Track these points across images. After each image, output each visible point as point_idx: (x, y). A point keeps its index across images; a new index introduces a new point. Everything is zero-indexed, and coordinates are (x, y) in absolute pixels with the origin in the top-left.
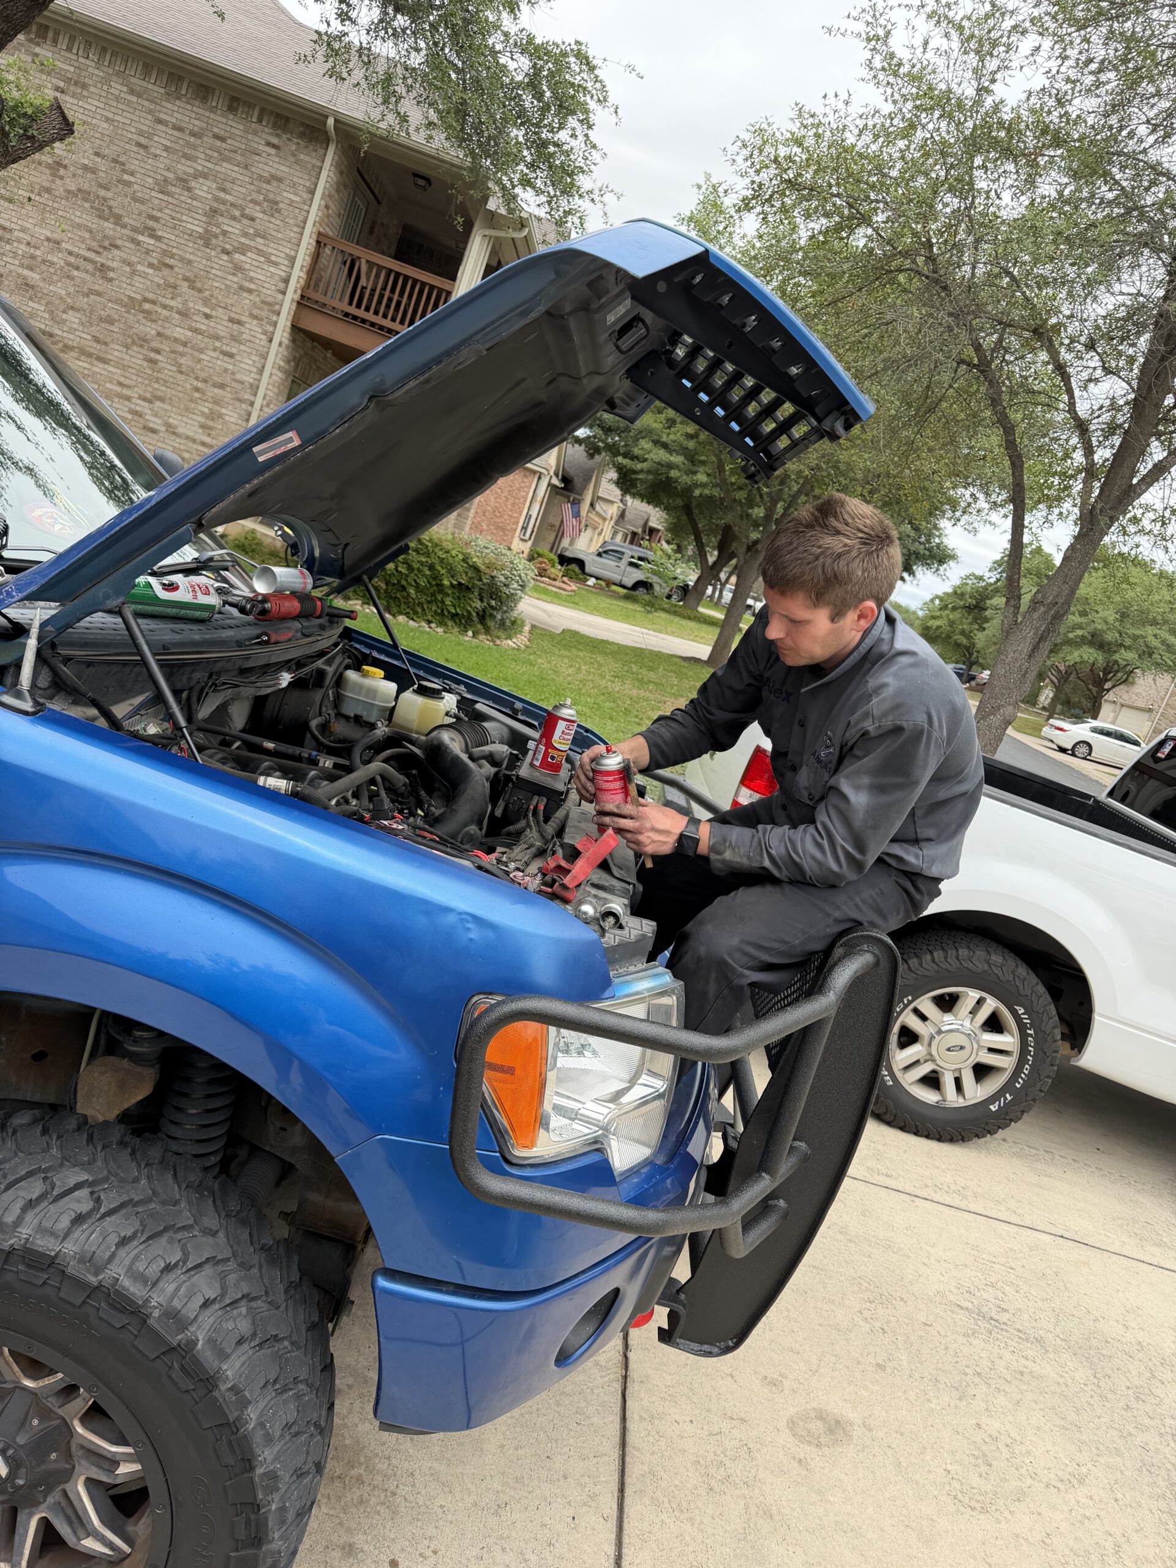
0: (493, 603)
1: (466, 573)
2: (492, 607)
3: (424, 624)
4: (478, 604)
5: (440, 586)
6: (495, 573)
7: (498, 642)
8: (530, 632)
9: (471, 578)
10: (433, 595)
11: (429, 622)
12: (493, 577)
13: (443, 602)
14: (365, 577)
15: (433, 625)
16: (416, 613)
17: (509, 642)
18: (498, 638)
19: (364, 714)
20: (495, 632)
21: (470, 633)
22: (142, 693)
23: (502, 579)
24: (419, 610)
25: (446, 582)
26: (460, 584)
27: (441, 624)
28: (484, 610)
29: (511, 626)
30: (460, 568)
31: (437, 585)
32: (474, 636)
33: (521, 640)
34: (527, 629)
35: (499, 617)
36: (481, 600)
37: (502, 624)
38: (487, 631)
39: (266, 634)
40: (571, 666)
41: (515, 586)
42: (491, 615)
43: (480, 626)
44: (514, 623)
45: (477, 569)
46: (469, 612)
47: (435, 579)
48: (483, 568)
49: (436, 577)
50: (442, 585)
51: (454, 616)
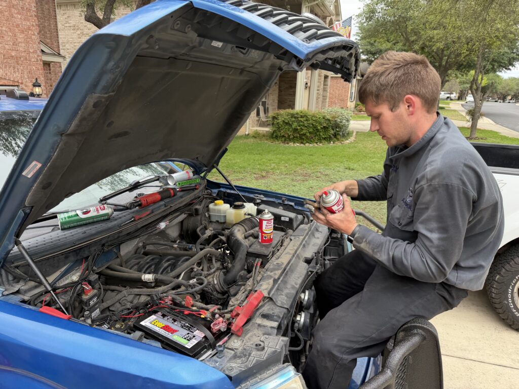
0: (338, 130)
1: (325, 122)
2: (337, 131)
3: (315, 144)
4: (332, 132)
5: (318, 130)
6: (336, 119)
7: (343, 142)
8: (356, 135)
9: (328, 124)
10: (316, 133)
11: (317, 143)
12: (336, 121)
13: (320, 135)
14: (215, 165)
15: (318, 144)
16: (311, 141)
17: (347, 141)
18: (343, 141)
19: (219, 220)
20: (342, 139)
21: (332, 142)
22: (65, 265)
23: (339, 120)
24: (312, 140)
25: (319, 128)
26: (324, 127)
27: (321, 142)
28: (335, 133)
29: (346, 135)
30: (323, 121)
31: (317, 130)
32: (334, 143)
33: (352, 139)
34: (354, 134)
35: (341, 134)
36: (333, 130)
37: (344, 136)
38: (338, 139)
39: (133, 217)
40: (372, 143)
41: (344, 121)
42: (338, 134)
43: (335, 139)
44: (348, 134)
45: (329, 120)
46: (329, 135)
47: (315, 128)
48: (331, 119)
49: (315, 127)
50: (318, 129)
51: (324, 139)
